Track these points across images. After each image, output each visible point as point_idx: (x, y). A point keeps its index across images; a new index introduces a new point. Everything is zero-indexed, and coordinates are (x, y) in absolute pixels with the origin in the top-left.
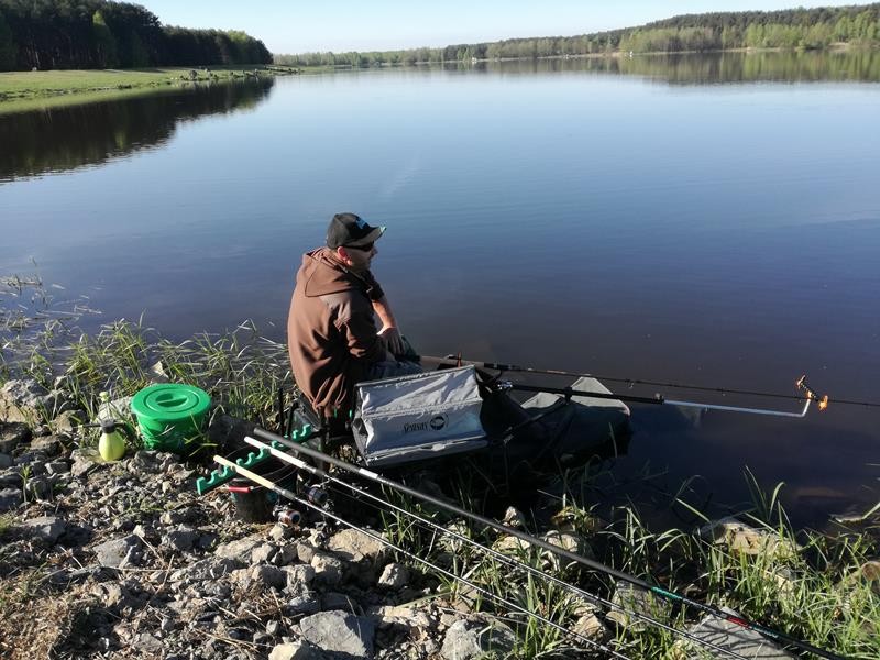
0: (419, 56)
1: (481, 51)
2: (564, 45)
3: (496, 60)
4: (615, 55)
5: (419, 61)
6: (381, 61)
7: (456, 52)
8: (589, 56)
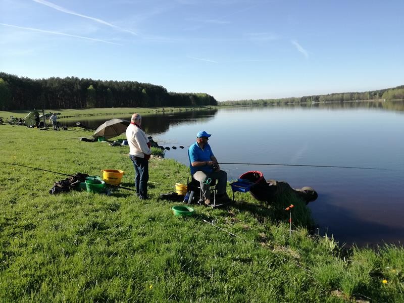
0: (289, 101)
1: (317, 98)
2: (356, 96)
3: (323, 102)
4: (380, 100)
5: (289, 103)
6: (273, 103)
7: (306, 99)
8: (368, 101)
